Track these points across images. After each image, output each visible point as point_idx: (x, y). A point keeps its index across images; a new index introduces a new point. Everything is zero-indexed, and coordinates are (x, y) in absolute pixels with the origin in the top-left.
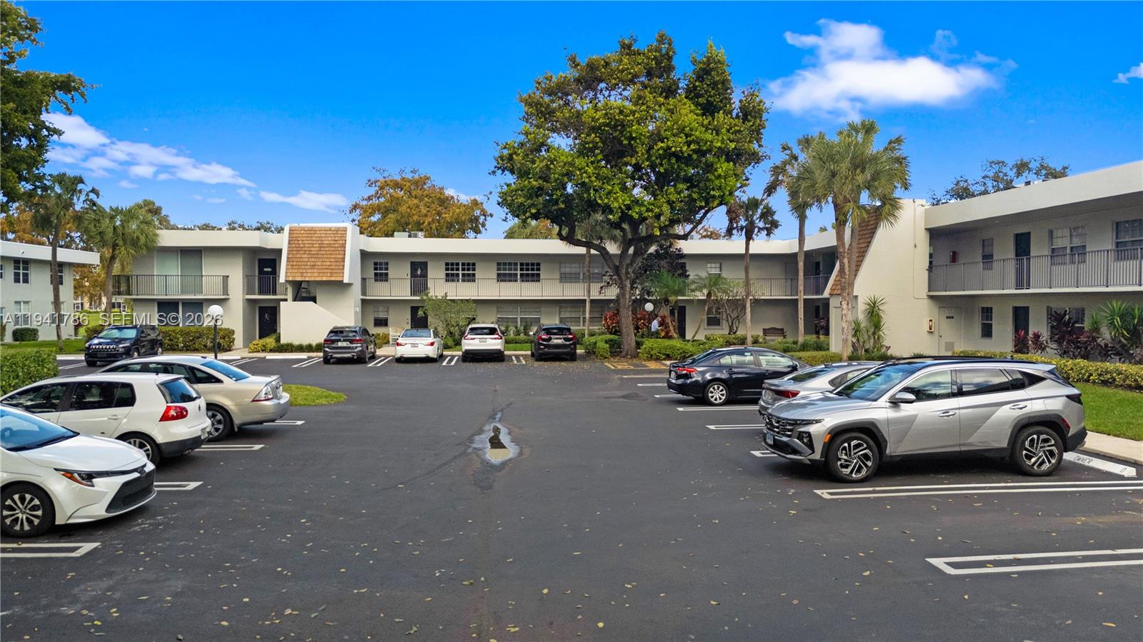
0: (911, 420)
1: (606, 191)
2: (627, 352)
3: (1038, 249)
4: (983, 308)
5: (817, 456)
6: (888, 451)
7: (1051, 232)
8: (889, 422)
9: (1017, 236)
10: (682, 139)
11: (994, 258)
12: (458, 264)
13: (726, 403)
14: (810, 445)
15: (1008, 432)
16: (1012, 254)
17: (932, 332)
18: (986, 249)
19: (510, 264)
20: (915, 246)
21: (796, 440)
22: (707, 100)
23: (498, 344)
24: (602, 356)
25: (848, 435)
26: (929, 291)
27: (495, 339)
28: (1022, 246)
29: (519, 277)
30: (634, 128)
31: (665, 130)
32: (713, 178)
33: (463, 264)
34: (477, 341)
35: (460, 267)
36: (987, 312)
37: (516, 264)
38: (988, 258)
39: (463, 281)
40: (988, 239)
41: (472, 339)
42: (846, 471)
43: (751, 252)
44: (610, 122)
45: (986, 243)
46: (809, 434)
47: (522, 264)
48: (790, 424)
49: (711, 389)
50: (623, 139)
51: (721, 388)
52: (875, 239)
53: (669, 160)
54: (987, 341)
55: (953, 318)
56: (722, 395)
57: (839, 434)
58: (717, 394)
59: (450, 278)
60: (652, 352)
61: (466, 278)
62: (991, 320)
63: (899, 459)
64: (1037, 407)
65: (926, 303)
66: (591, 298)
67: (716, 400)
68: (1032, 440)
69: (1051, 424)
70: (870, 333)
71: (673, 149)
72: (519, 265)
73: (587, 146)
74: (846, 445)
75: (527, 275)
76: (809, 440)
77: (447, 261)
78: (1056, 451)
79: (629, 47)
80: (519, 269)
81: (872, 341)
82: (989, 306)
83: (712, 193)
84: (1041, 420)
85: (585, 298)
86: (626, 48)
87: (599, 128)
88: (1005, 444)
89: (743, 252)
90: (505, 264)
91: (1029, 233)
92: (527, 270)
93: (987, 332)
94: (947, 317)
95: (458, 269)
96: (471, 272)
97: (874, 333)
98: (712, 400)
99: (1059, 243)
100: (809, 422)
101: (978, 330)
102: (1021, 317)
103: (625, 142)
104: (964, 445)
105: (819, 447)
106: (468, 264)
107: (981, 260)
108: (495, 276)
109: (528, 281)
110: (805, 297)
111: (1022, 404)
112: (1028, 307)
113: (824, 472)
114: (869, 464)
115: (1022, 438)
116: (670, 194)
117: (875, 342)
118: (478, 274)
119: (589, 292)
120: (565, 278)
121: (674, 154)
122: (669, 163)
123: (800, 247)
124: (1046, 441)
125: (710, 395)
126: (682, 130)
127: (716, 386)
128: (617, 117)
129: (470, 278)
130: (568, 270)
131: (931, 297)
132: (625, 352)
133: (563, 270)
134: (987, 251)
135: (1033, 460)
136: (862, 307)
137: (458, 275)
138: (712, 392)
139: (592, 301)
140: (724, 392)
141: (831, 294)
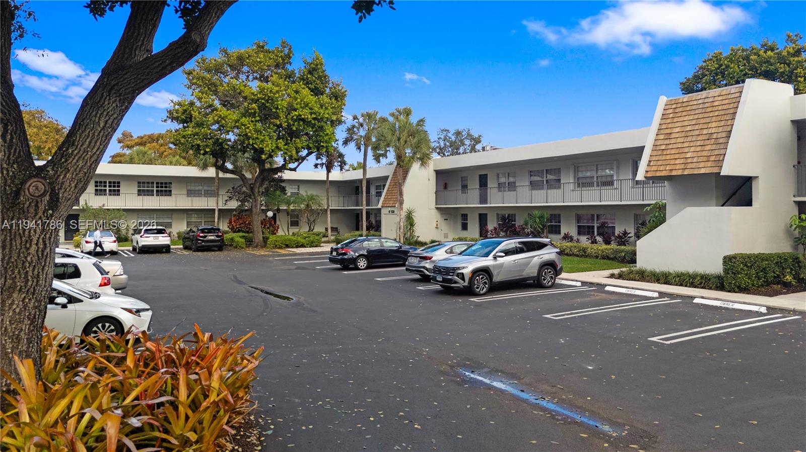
0: (501, 265)
1: (261, 139)
2: (258, 244)
3: (492, 184)
4: (462, 214)
5: (466, 284)
6: (494, 280)
7: (498, 175)
8: (494, 266)
9: (480, 176)
10: (306, 111)
11: (469, 188)
12: (105, 182)
13: (367, 268)
14: (463, 279)
15: (537, 268)
16: (478, 186)
17: (437, 228)
18: (463, 183)
19: (148, 183)
20: (429, 180)
21: (456, 277)
22: (315, 86)
23: (167, 241)
24: (240, 247)
25: (478, 273)
26: (436, 205)
27: (166, 237)
28: (483, 181)
29: (155, 192)
30: (279, 102)
31: (297, 104)
32: (323, 135)
33: (110, 182)
34: (151, 239)
35: (108, 185)
36: (465, 217)
37: (153, 183)
38: (464, 187)
39: (110, 195)
40: (465, 177)
41: (146, 237)
42: (478, 290)
43: (330, 179)
44: (265, 97)
45: (463, 179)
46: (463, 274)
47: (157, 183)
48: (452, 270)
49: (359, 261)
50: (272, 108)
51: (364, 260)
52: (410, 174)
53: (299, 122)
54: (465, 232)
55: (447, 219)
56: (365, 264)
57: (476, 272)
58: (362, 263)
59: (98, 192)
60: (276, 244)
61: (112, 193)
62: (467, 220)
63: (497, 283)
64: (547, 257)
65: (435, 211)
66: (219, 208)
67: (361, 266)
68: (545, 272)
69: (551, 265)
70: (408, 229)
71: (303, 117)
72: (155, 183)
73: (250, 111)
74: (478, 278)
75: (161, 191)
76: (462, 276)
77: (97, 180)
78: (553, 277)
79: (263, 47)
80: (155, 187)
81: (409, 233)
82: (466, 213)
83: (322, 144)
84: (549, 263)
85: (214, 208)
86: (261, 48)
87: (258, 100)
88: (536, 275)
89: (325, 179)
90: (144, 183)
91: (487, 175)
92: (162, 187)
93: (465, 227)
94: (445, 219)
95: (105, 186)
96: (116, 188)
97: (410, 229)
98: (360, 267)
99: (502, 180)
100: (464, 268)
101: (460, 226)
102: (483, 219)
103: (274, 110)
104: (521, 276)
105: (467, 279)
106: (114, 183)
107: (460, 188)
108: (136, 192)
109: (162, 195)
110: (367, 208)
111: (541, 256)
112: (487, 214)
113: (469, 291)
114: (487, 286)
115: (542, 271)
116: (297, 143)
117: (410, 234)
118: (122, 189)
119: (218, 203)
120: (190, 193)
121: (303, 120)
122: (299, 125)
123: (363, 176)
124: (550, 272)
125: (359, 264)
126: (307, 105)
127: (361, 259)
128: (269, 95)
129: (116, 193)
130: (193, 188)
131: (437, 208)
132: (256, 244)
133: (189, 188)
134: (464, 183)
135: (546, 281)
136: (404, 214)
137: (105, 190)
138: (359, 263)
139: (220, 210)
140: (366, 262)
141: (382, 207)
